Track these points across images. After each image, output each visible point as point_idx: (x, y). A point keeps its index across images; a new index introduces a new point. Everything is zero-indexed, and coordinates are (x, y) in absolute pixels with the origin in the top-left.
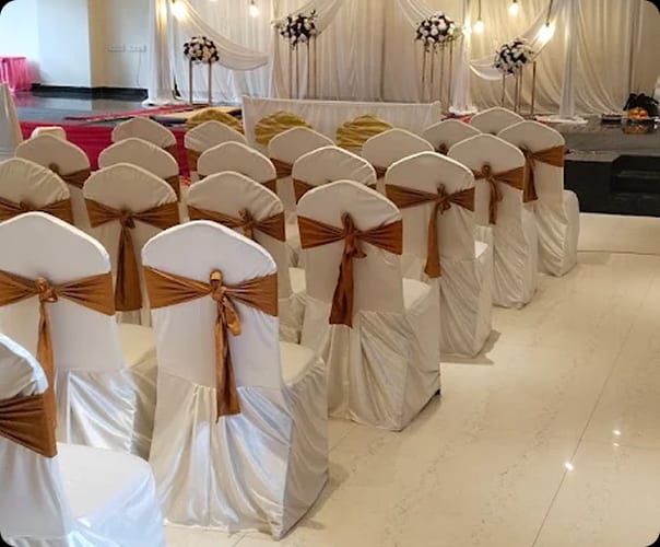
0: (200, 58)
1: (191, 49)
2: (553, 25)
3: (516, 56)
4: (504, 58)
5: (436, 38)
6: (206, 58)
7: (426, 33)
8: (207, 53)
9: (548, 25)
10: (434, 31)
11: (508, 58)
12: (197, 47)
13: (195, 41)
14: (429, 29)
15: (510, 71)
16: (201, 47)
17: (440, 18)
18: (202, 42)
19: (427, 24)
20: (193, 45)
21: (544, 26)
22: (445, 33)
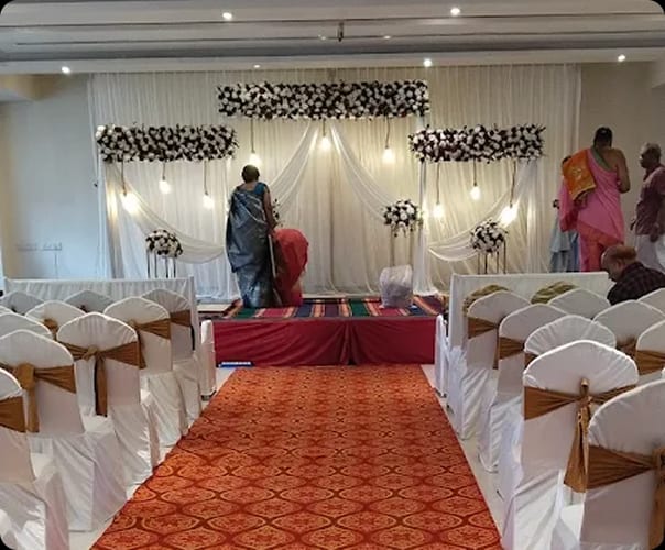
0: (167, 252)
1: (157, 243)
2: (516, 205)
3: (495, 236)
4: (483, 238)
5: (407, 222)
6: (172, 252)
7: (396, 217)
8: (174, 246)
9: (511, 206)
10: (404, 216)
11: (487, 239)
12: (162, 240)
13: (158, 234)
14: (397, 213)
15: (489, 250)
16: (166, 240)
17: (406, 203)
18: (165, 235)
19: (393, 209)
20: (157, 238)
21: (508, 207)
22: (413, 217)
